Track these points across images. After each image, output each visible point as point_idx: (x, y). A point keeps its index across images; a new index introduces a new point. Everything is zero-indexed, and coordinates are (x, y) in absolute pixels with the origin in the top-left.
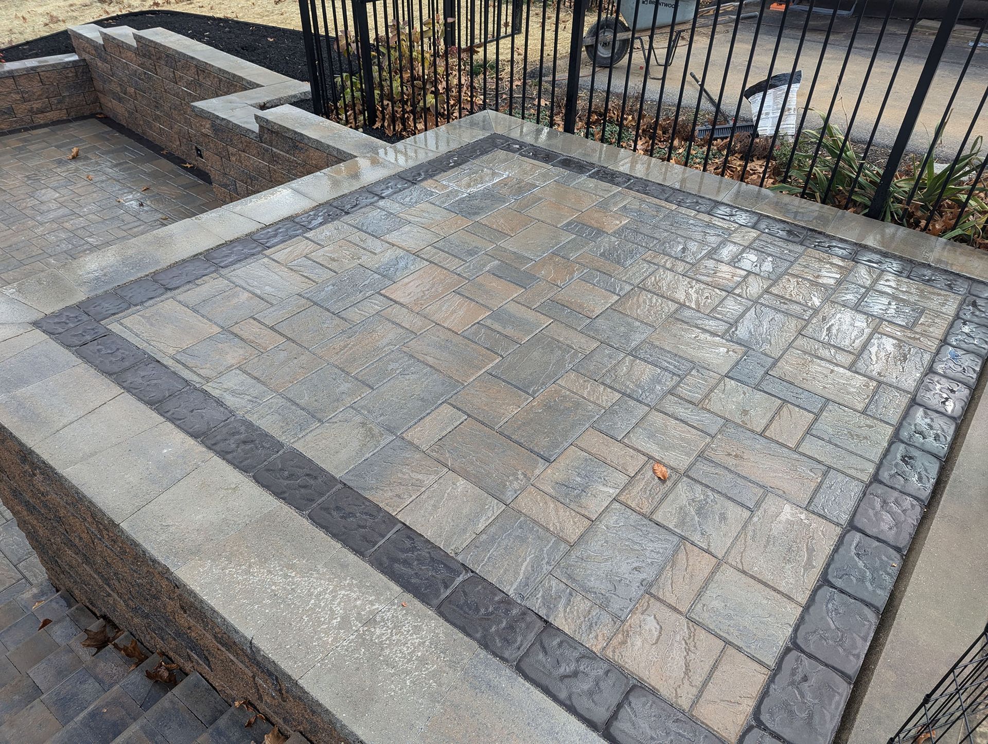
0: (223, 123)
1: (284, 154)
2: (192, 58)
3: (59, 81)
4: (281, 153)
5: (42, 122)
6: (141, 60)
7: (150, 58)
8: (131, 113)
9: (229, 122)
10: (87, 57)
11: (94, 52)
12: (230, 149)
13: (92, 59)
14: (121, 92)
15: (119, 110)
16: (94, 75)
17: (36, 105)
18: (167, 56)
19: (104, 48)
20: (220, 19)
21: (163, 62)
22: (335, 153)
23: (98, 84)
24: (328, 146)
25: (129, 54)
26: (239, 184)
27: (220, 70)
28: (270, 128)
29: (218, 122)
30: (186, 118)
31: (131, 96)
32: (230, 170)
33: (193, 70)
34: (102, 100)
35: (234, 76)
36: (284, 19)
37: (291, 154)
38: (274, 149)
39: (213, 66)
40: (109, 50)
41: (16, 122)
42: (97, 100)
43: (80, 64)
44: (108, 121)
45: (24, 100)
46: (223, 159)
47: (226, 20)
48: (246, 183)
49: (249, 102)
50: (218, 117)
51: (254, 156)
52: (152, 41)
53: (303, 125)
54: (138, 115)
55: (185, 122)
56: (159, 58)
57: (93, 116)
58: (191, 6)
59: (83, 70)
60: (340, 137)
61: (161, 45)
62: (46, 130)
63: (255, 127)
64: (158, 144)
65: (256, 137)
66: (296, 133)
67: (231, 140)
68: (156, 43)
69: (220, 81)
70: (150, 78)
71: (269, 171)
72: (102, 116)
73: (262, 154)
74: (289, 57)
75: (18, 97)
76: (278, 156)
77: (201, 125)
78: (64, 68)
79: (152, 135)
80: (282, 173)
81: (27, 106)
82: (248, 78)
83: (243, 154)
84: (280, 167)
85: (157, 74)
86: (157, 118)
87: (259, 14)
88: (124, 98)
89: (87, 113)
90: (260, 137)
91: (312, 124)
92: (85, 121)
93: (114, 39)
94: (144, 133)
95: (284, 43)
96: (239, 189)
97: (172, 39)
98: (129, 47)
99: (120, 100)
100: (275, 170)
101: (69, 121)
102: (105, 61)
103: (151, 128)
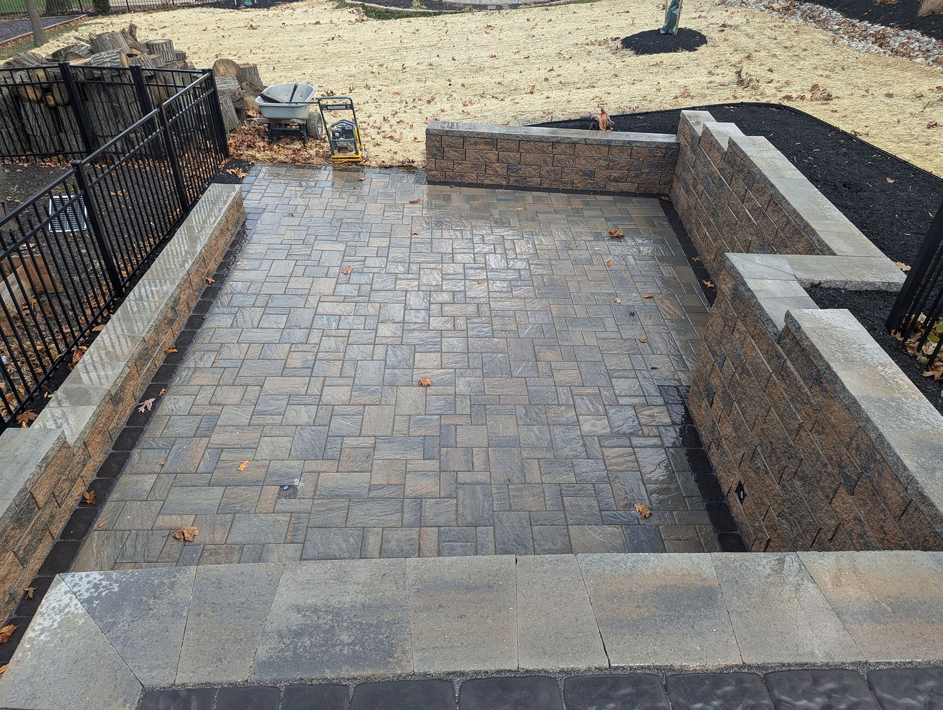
0: (747, 294)
1: (799, 378)
2: (773, 186)
3: (646, 158)
4: (796, 373)
5: (612, 190)
6: (723, 165)
7: (732, 167)
8: (689, 208)
9: (753, 296)
10: (682, 141)
11: (690, 140)
12: (740, 324)
13: (685, 145)
14: (692, 185)
15: (682, 199)
16: (680, 160)
17: (615, 174)
18: (749, 172)
19: (700, 140)
20: (845, 133)
21: (742, 176)
22: (873, 435)
23: (679, 169)
24: (868, 420)
25: (717, 155)
26: (728, 362)
27: (795, 211)
28: (798, 338)
29: (742, 289)
30: (733, 239)
31: (697, 193)
32: (727, 343)
33: (766, 198)
34: (675, 184)
35: (807, 225)
36: (927, 151)
37: (807, 384)
38: (789, 363)
39: (789, 204)
40: (702, 143)
41: (591, 184)
42: (671, 182)
43: (673, 147)
44: (668, 206)
45: (608, 167)
46: (726, 328)
47: (850, 138)
48: (736, 369)
49: (800, 275)
50: (745, 284)
51: (761, 350)
52: (743, 152)
53: (849, 361)
54: (694, 213)
55: (730, 243)
56: (741, 171)
57: (658, 196)
58: (824, 107)
59: (672, 153)
60: (899, 409)
61: (749, 159)
62: (610, 198)
63: (781, 324)
64: (697, 248)
65: (775, 334)
66: (829, 367)
67: (745, 316)
68: (745, 155)
69: (789, 222)
70: (722, 185)
71: (768, 380)
72: (666, 198)
73: (773, 356)
74: (900, 216)
75: (604, 164)
76: (789, 374)
77: (724, 280)
78: (657, 147)
79: (696, 237)
80: (782, 394)
81: (607, 173)
82: (823, 236)
83: (749, 339)
84: (784, 385)
85: (730, 185)
86: (708, 224)
87: (897, 136)
88: (691, 191)
89: (655, 192)
90: (780, 338)
91: (864, 363)
92: (648, 200)
93: (712, 135)
94: (690, 231)
95: (906, 190)
96: (725, 368)
97: (766, 155)
98: (720, 148)
99: (688, 191)
100: (775, 384)
101: (635, 195)
102: (694, 152)
103: (698, 230)
